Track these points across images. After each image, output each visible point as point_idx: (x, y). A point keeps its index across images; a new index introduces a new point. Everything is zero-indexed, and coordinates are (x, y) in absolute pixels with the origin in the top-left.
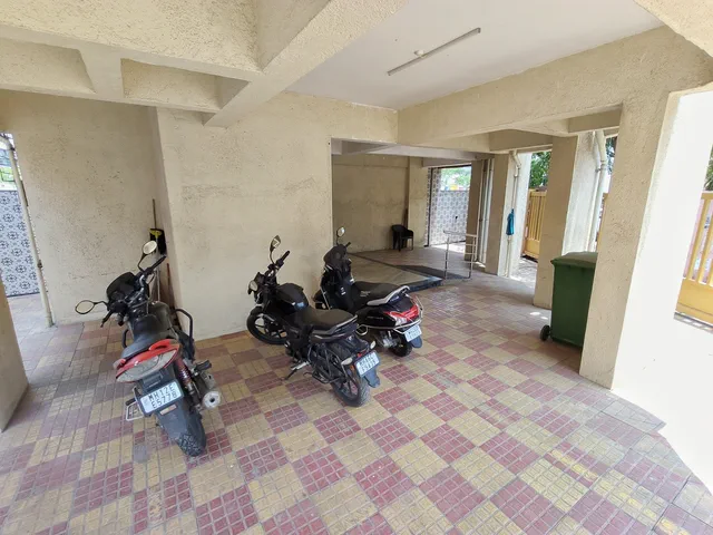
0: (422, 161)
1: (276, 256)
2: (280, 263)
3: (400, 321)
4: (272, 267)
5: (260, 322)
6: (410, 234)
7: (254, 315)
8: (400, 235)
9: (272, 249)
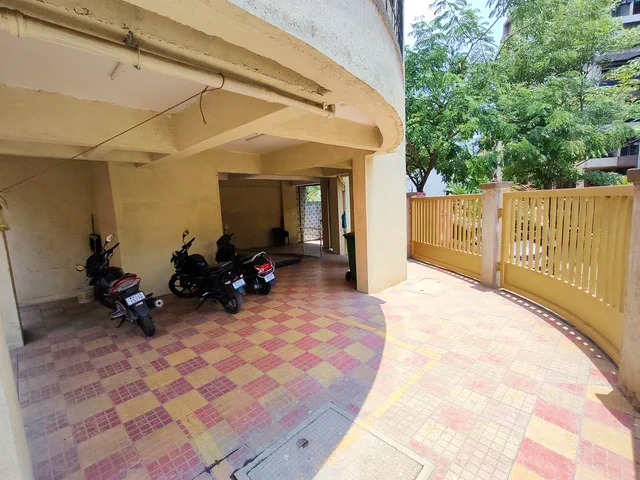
0: (291, 183)
1: (187, 241)
2: (189, 244)
3: (261, 271)
4: (184, 247)
5: (177, 283)
6: (287, 234)
7: (174, 278)
8: (279, 235)
9: (184, 236)
